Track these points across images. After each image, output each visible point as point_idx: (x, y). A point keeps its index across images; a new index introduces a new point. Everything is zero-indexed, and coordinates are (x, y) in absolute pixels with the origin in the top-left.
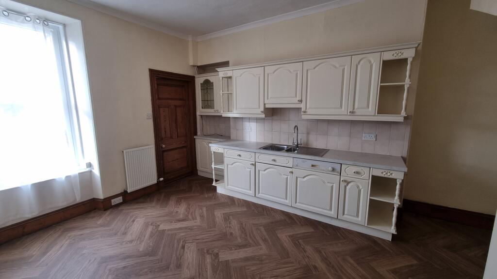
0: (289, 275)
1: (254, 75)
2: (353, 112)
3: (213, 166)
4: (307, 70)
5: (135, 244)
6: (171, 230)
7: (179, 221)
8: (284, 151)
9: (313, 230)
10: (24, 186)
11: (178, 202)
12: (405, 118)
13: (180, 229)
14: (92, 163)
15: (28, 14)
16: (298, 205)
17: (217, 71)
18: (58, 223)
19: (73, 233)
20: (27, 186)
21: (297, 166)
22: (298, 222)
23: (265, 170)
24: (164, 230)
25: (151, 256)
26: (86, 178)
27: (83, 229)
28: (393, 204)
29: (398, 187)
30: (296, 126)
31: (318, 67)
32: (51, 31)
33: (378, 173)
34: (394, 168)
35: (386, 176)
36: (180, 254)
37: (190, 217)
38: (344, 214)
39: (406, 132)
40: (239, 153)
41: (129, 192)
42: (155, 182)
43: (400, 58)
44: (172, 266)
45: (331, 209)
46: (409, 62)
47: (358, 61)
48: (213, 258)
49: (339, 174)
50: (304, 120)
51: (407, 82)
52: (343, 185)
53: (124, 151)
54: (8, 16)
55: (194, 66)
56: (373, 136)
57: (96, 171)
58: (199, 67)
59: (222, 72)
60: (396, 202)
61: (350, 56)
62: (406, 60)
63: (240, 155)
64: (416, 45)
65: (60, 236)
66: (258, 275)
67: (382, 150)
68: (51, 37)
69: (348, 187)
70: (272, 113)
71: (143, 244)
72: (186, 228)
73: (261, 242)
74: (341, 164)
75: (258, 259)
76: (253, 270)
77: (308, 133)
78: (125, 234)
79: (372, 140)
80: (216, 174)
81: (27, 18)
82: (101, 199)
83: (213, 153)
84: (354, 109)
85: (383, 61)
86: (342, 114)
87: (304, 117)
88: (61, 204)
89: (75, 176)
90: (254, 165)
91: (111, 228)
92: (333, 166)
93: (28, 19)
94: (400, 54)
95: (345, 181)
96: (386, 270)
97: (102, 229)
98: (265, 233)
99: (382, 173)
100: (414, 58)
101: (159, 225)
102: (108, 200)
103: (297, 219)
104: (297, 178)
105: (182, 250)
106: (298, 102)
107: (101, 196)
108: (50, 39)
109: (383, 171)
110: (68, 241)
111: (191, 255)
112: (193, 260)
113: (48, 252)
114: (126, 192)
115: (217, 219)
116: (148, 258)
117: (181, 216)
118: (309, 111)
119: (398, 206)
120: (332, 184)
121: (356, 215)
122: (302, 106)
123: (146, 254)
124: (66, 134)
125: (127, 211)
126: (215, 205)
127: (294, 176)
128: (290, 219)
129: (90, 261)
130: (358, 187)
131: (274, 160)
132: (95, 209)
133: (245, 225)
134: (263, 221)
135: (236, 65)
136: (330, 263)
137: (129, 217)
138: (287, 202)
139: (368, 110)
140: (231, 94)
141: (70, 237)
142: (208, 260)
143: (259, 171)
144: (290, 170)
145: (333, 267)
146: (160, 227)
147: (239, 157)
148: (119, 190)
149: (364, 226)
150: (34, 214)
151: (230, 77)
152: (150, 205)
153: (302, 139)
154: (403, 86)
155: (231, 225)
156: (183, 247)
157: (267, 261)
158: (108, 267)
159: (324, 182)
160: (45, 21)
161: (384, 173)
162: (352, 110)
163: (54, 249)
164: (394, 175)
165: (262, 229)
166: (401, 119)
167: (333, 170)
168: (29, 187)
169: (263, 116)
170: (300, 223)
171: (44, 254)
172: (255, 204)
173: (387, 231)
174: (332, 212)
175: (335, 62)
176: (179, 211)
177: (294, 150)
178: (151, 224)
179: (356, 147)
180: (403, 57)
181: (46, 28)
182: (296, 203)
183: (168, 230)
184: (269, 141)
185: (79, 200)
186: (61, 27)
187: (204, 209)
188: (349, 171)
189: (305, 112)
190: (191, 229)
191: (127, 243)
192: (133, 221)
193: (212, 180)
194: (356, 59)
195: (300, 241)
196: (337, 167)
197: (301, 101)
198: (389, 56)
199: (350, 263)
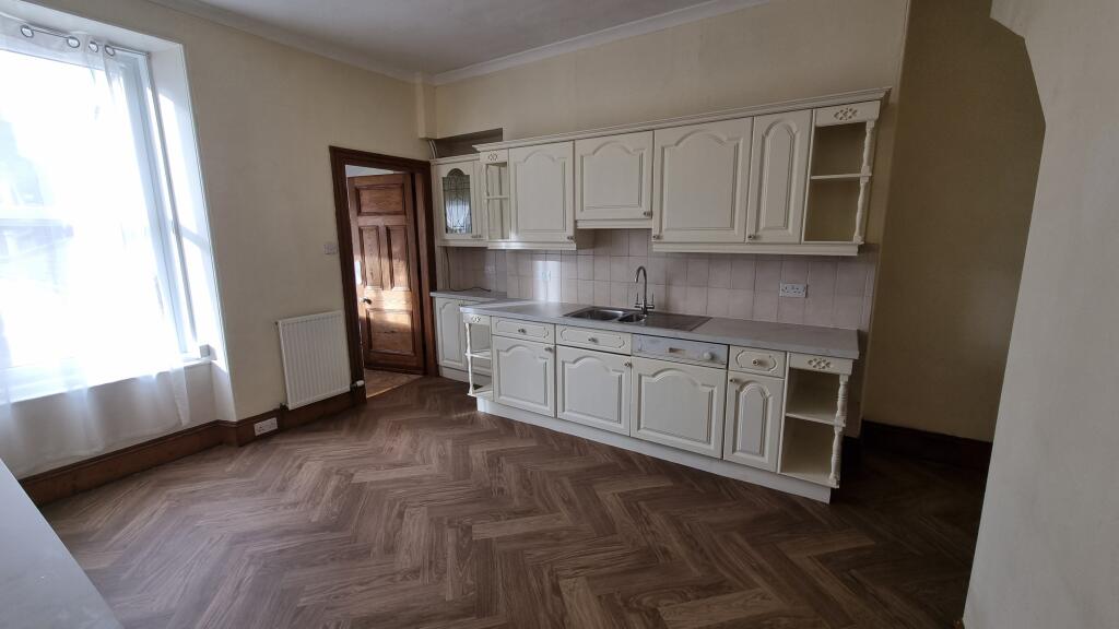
0: (611, 565)
1: (553, 160)
2: (755, 237)
3: (469, 355)
4: (663, 149)
5: (302, 509)
6: (377, 483)
7: (395, 466)
8: (615, 320)
9: (670, 484)
10: (74, 392)
11: (396, 429)
12: (861, 248)
13: (396, 481)
14: (212, 345)
15: (74, 33)
16: (644, 434)
17: (475, 151)
18: (143, 470)
19: (176, 490)
20: (79, 391)
21: (640, 350)
22: (641, 468)
23: (575, 362)
24: (362, 485)
25: (333, 531)
26: (199, 378)
27: (198, 481)
28: (831, 428)
29: (841, 390)
30: (640, 268)
31: (684, 142)
32: (121, 68)
33: (802, 363)
34: (833, 352)
35: (817, 369)
36: (393, 527)
37: (418, 458)
38: (734, 450)
39: (866, 278)
40: (522, 325)
41: (290, 408)
42: (347, 388)
43: (849, 121)
44: (375, 549)
45: (709, 441)
46: (868, 130)
47: (766, 127)
48: (461, 534)
49: (724, 367)
50: (658, 255)
51: (865, 172)
52: (732, 388)
53: (280, 322)
54: (32, 37)
55: (428, 140)
56: (801, 287)
57: (221, 362)
58: (438, 142)
59: (486, 153)
60: (837, 421)
61: (749, 120)
62: (862, 125)
63: (523, 331)
64: (882, 95)
65: (149, 494)
66: (549, 566)
67: (817, 317)
68: (121, 79)
69: (743, 394)
70: (593, 240)
71: (319, 508)
72: (407, 480)
73: (560, 505)
74: (729, 346)
75: (551, 536)
76: (538, 557)
77: (668, 283)
78: (282, 489)
79: (797, 295)
80: (474, 374)
81: (70, 41)
82: (232, 423)
83: (467, 326)
84: (757, 229)
85: (817, 129)
86: (734, 240)
87: (657, 248)
88: (150, 430)
89: (177, 373)
90: (554, 351)
91: (254, 479)
92: (712, 350)
93: (75, 43)
94: (849, 114)
95: (736, 381)
96: (809, 557)
97: (236, 480)
98: (571, 490)
99: (810, 362)
100: (878, 122)
101: (352, 475)
102: (248, 423)
103: (641, 463)
104: (640, 377)
105: (398, 521)
106: (643, 217)
107: (232, 415)
108: (119, 85)
109: (812, 358)
110: (167, 504)
111: (415, 530)
112: (419, 539)
113: (126, 523)
114: (284, 408)
115: (474, 462)
116: (328, 536)
117: (400, 457)
118: (667, 237)
119: (841, 430)
120: (710, 389)
121: (758, 451)
122: (653, 224)
123: (325, 527)
124: (157, 285)
125: (288, 447)
126: (471, 434)
127: (635, 373)
128: (625, 463)
129: (211, 539)
130: (763, 393)
131: (594, 340)
132: (221, 443)
133: (531, 473)
134: (571, 466)
135: (517, 136)
136: (697, 543)
137: (291, 459)
138: (621, 427)
139: (786, 231)
140: (506, 199)
141: (169, 495)
142: (450, 537)
143: (563, 363)
144: (627, 360)
145: (702, 551)
146: (355, 478)
147: (521, 335)
148: (269, 404)
149: (775, 473)
150: (96, 450)
151: (504, 164)
152: (337, 436)
153: (655, 295)
154: (857, 181)
155: (502, 475)
156: (401, 515)
157: (569, 540)
158: (249, 551)
159: (695, 385)
160: (109, 48)
161: (814, 363)
162: (753, 233)
163: (138, 518)
164: (833, 368)
165: (566, 482)
166: (852, 251)
167: (713, 358)
168: (85, 393)
169: (573, 247)
170: (646, 469)
171: (119, 527)
172: (555, 434)
173: (819, 484)
174: (712, 447)
175: (718, 130)
176: (396, 447)
177: (639, 319)
178: (337, 473)
179: (766, 312)
180: (855, 119)
181: (111, 62)
182: (639, 428)
183: (372, 483)
184: (587, 302)
185: (186, 422)
186: (141, 59)
187: (449, 443)
188: (743, 359)
189: (658, 237)
190: (419, 481)
191: (285, 508)
192: (300, 467)
193: (468, 384)
194: (761, 123)
195: (642, 504)
196: (721, 352)
197: (650, 214)
198: (827, 118)
199: (737, 545)
